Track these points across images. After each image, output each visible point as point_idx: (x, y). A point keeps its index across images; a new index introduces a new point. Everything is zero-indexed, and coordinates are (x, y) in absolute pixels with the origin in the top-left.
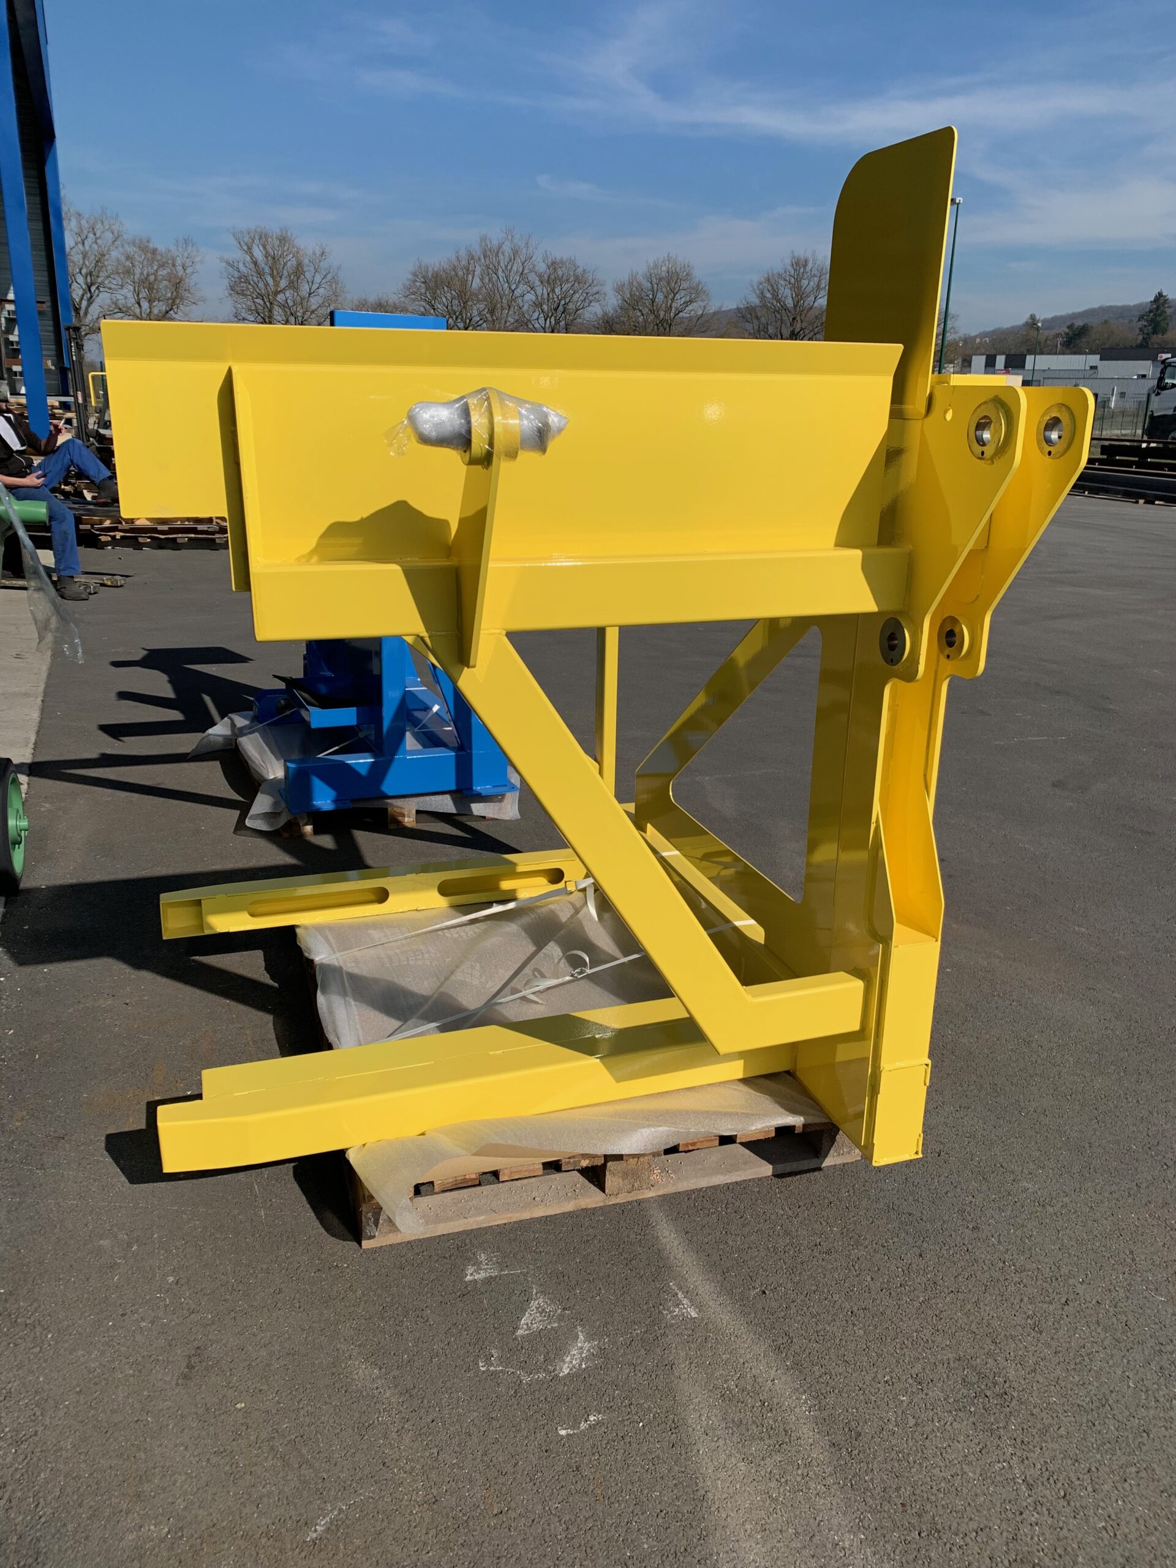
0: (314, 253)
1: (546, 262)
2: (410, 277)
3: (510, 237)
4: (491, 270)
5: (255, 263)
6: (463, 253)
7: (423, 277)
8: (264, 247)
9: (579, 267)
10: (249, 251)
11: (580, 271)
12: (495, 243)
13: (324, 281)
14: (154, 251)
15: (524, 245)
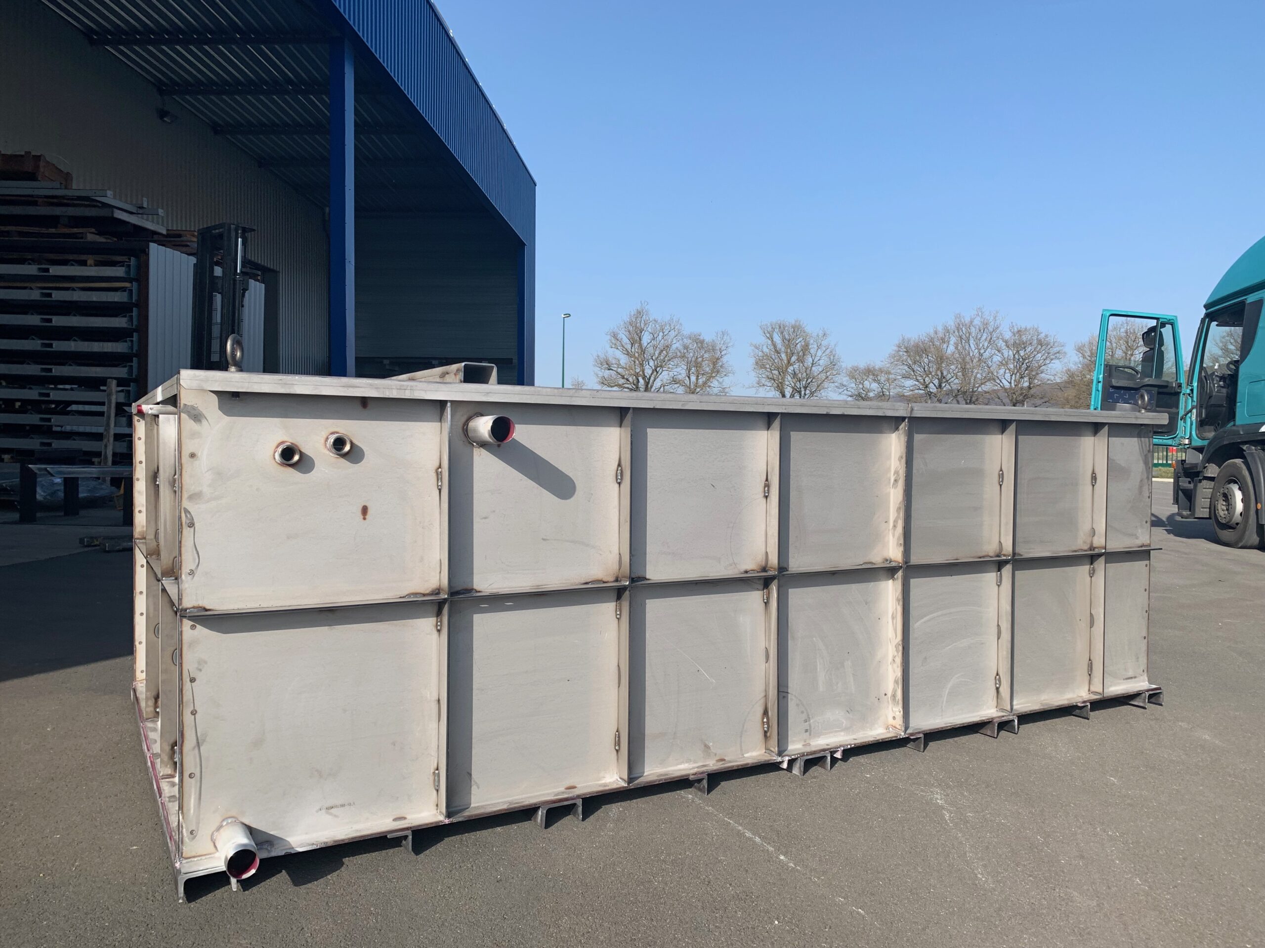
0: (818, 336)
1: (1012, 330)
2: (896, 348)
3: (980, 314)
4: (964, 339)
5: (774, 345)
6: (940, 329)
7: (906, 348)
8: (782, 333)
9: (1042, 333)
10: (771, 338)
11: (1042, 336)
12: (967, 320)
13: (824, 354)
14: (702, 342)
15: (992, 318)
